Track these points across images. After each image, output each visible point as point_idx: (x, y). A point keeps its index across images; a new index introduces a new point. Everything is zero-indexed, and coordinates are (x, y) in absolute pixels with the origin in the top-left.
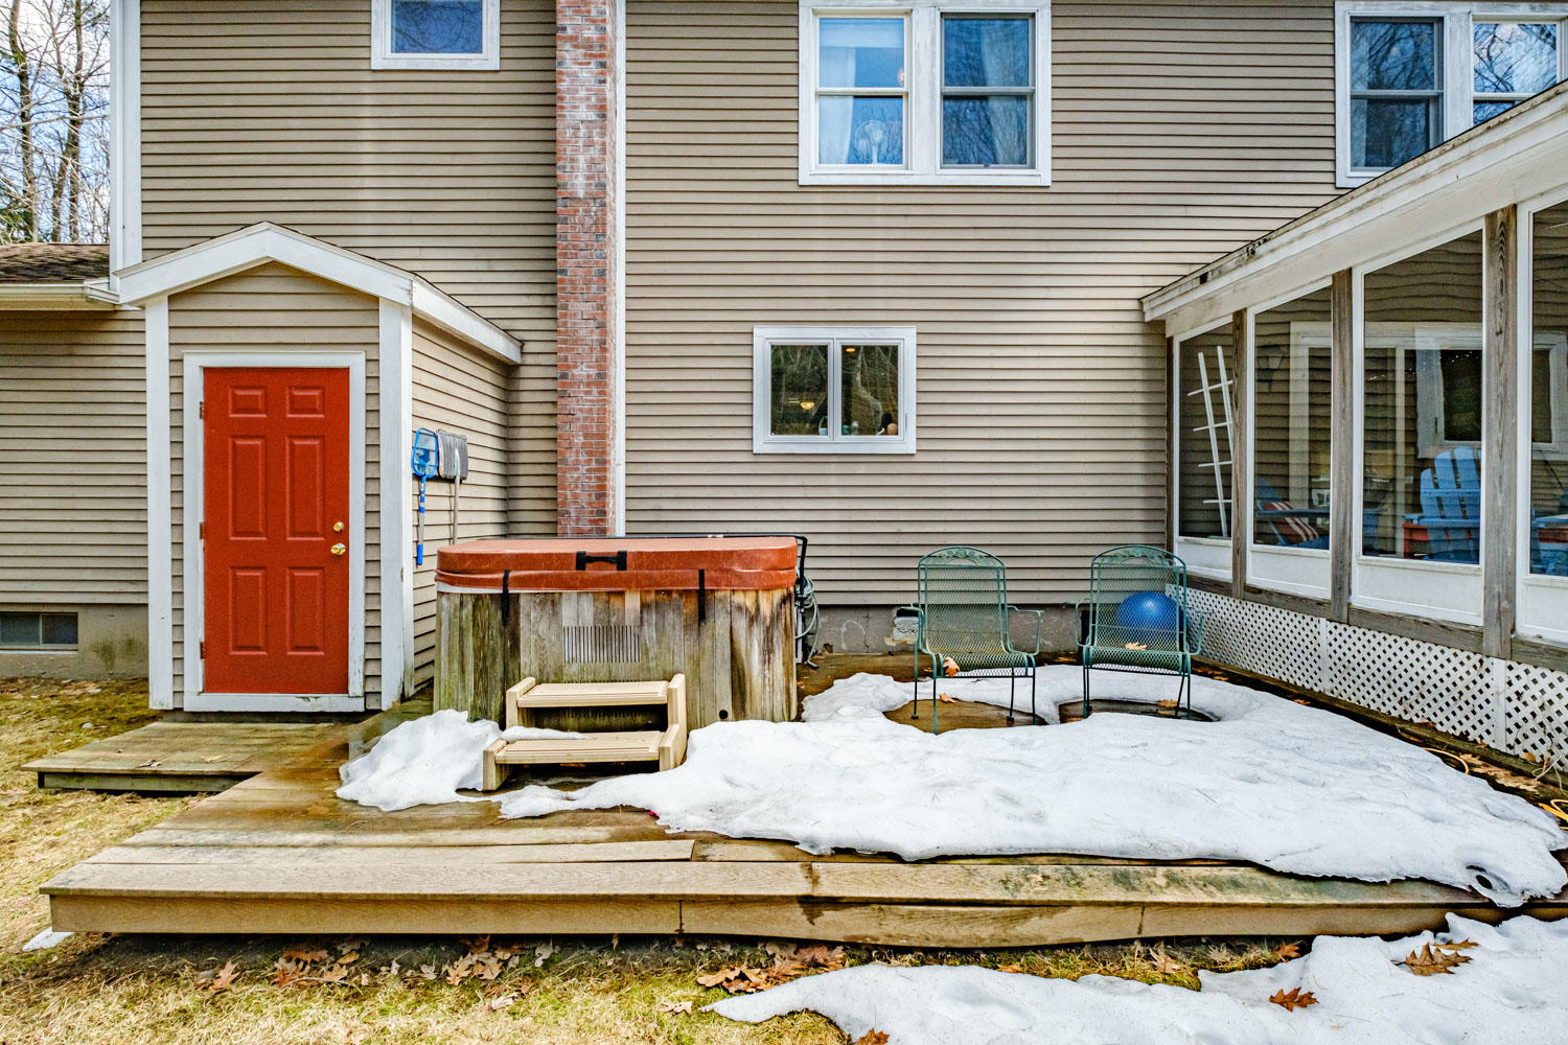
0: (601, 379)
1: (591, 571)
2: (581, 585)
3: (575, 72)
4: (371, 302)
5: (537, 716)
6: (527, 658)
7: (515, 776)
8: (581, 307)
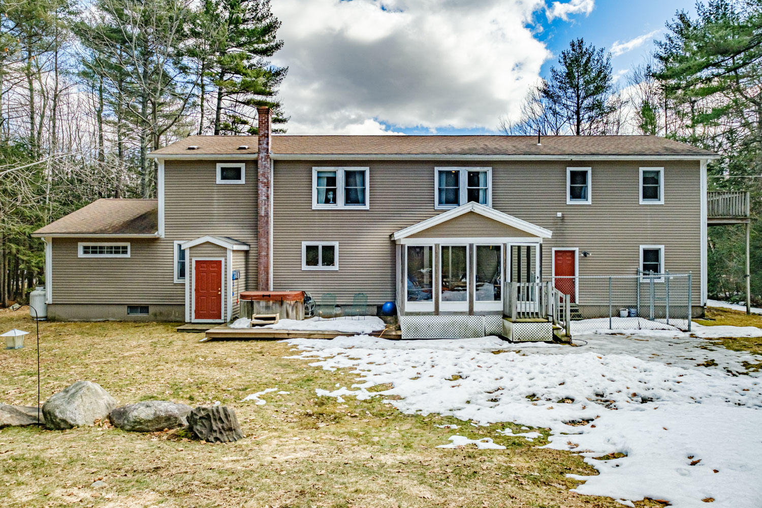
0: (267, 255)
1: (265, 298)
2: (263, 299)
3: (262, 189)
4: (225, 249)
5: (257, 318)
6: (255, 311)
7: (254, 325)
8: (264, 240)
